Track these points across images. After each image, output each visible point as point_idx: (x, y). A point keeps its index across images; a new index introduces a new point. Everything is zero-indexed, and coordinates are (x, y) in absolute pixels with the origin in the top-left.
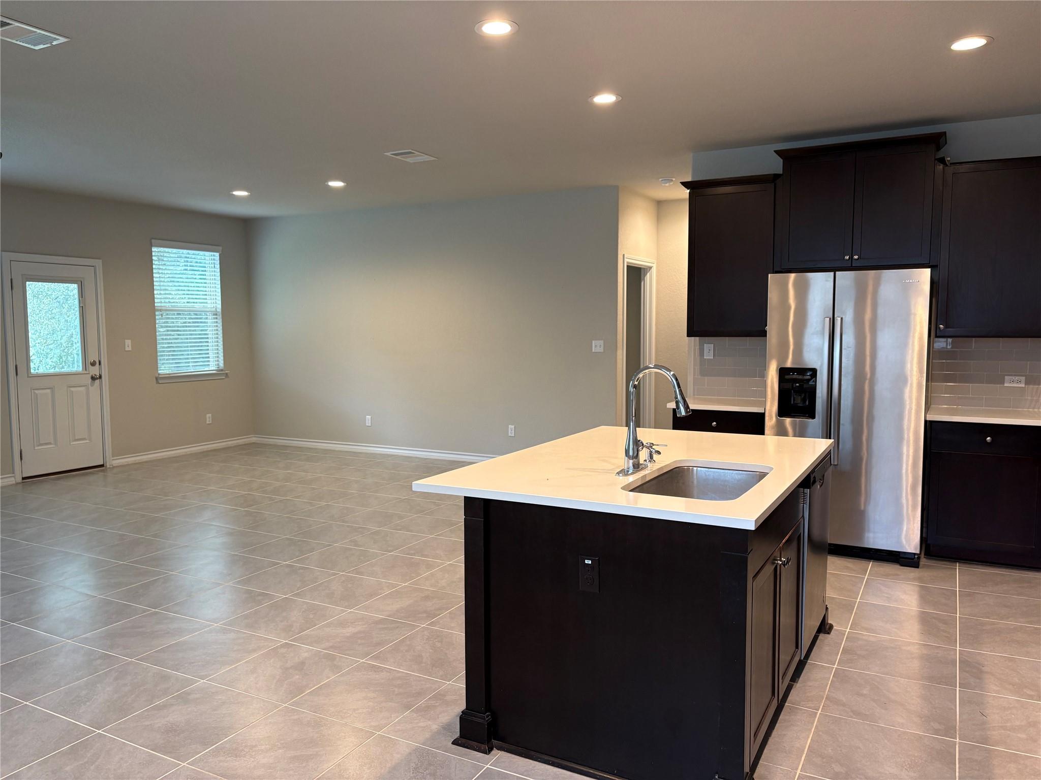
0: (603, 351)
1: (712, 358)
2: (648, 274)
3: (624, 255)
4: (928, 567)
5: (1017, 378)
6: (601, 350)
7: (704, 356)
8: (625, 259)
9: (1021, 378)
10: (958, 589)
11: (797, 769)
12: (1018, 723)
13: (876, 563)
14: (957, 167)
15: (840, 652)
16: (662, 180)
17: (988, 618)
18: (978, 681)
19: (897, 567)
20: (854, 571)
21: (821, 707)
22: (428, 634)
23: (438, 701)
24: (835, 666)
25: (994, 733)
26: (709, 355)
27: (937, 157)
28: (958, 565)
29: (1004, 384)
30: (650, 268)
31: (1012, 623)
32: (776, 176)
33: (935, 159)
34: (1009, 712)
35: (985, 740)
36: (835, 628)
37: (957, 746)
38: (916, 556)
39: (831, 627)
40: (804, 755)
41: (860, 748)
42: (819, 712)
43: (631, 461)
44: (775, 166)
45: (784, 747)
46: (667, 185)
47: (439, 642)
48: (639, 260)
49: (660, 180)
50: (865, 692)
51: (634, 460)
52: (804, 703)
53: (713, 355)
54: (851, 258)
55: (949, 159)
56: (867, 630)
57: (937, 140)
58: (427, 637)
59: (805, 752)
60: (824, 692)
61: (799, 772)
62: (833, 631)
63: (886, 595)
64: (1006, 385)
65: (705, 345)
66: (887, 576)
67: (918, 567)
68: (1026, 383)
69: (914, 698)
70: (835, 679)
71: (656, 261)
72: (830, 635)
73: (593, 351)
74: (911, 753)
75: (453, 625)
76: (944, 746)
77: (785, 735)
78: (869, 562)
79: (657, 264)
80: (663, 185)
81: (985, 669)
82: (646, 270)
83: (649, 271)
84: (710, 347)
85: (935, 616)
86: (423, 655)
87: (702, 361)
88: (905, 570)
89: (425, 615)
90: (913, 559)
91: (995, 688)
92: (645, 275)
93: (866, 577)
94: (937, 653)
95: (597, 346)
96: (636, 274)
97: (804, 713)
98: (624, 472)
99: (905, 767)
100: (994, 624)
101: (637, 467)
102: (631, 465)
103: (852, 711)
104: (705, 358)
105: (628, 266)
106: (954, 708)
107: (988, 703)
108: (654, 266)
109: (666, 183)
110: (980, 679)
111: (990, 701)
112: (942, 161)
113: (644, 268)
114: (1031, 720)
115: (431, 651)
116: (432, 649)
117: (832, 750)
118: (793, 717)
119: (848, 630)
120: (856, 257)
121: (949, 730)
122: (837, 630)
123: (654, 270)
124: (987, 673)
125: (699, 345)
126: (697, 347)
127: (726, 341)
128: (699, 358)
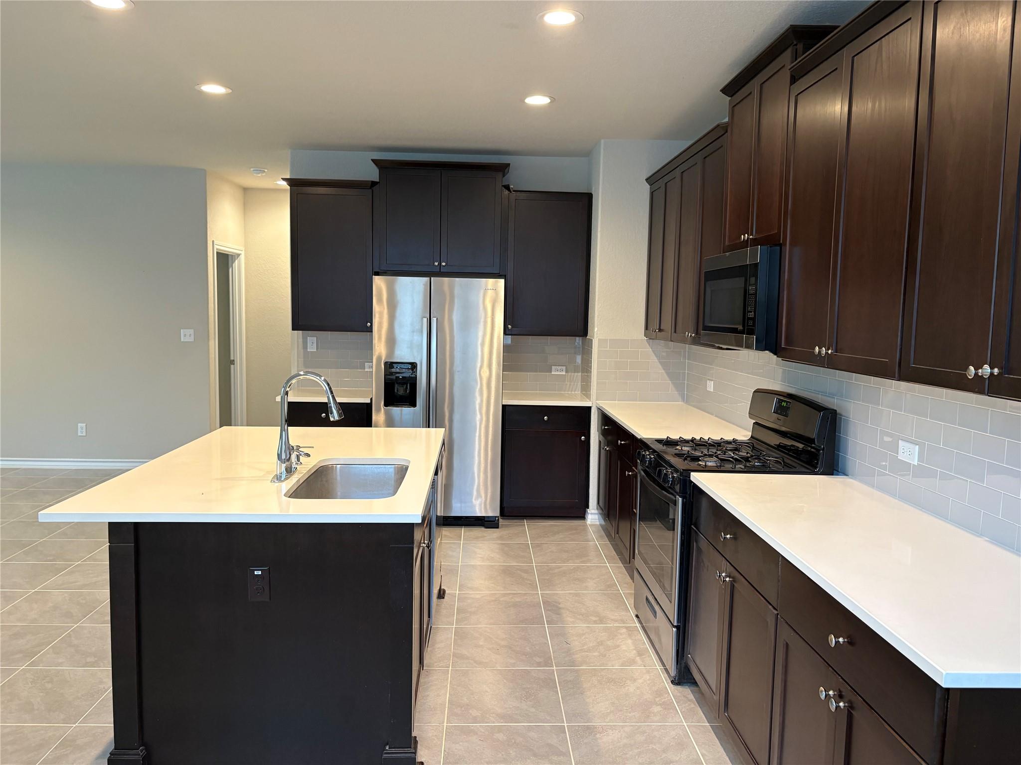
0: (193, 340)
1: (315, 350)
2: (236, 261)
3: (213, 241)
4: (506, 526)
5: (560, 367)
6: (192, 339)
7: (307, 349)
8: (215, 245)
9: (562, 367)
10: (530, 542)
11: (443, 722)
12: (591, 645)
13: (468, 529)
14: (518, 194)
15: (455, 613)
16: (254, 170)
17: (555, 563)
18: (558, 616)
19: (483, 529)
20: (451, 538)
21: (451, 664)
22: (32, 677)
23: (68, 748)
24: (454, 626)
25: (576, 656)
26: (312, 348)
27: (503, 184)
28: (525, 521)
29: (551, 372)
30: (239, 255)
31: (571, 565)
32: (374, 184)
33: (502, 186)
34: (584, 637)
35: (573, 663)
36: (447, 592)
37: (555, 673)
38: (497, 519)
39: (444, 591)
40: (447, 709)
41: (487, 692)
42: (450, 668)
43: (284, 466)
44: (372, 174)
45: (430, 706)
46: (259, 175)
47: (48, 682)
48: (228, 247)
49: (252, 169)
50: (481, 643)
51: (287, 463)
52: (436, 664)
53: (316, 348)
54: (440, 264)
55: (512, 187)
56: (471, 588)
57: (503, 168)
58: (31, 680)
59: (447, 706)
60: (451, 650)
61: (445, 724)
62: (446, 595)
63: (480, 556)
64: (553, 373)
65: (308, 338)
66: (477, 538)
67: (498, 528)
68: (567, 372)
69: (517, 640)
70: (456, 637)
71: (244, 248)
72: (445, 599)
73: (182, 340)
74: (524, 686)
75: (60, 661)
76: (546, 674)
77: (428, 695)
78: (460, 529)
79: (245, 251)
80: (255, 175)
81: (561, 606)
82: (233, 257)
83: (237, 258)
84: (313, 340)
85: (518, 567)
86: (32, 700)
87: (306, 354)
88: (489, 532)
89: (21, 655)
90: (494, 521)
91: (571, 620)
92: (233, 262)
93: (462, 542)
94: (526, 599)
95: (187, 335)
96: (225, 260)
97: (439, 672)
98: (278, 478)
99: (523, 699)
100: (560, 567)
101: (289, 471)
102: (283, 469)
103: (475, 662)
104: (308, 350)
105: (217, 253)
106: (546, 642)
107: (569, 633)
108: (243, 253)
109: (259, 174)
110: (559, 614)
111: (570, 631)
112: (507, 187)
113: (232, 255)
114: (599, 640)
115: (41, 694)
116: (42, 692)
117: (467, 698)
118: (430, 678)
119: (457, 592)
120: (444, 264)
121: (547, 662)
122: (449, 594)
123: (242, 257)
124: (563, 608)
125: (303, 339)
126: (301, 340)
127: (328, 334)
128: (302, 350)
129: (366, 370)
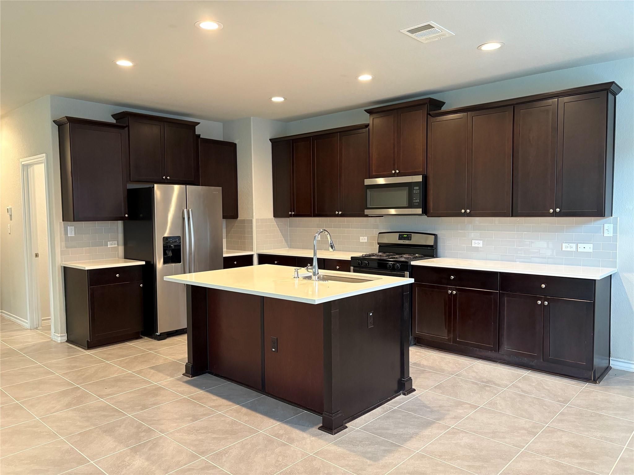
1: (74, 236)
26: (71, 234)
33: (195, 135)
53: (74, 234)
54: (166, 178)
57: (196, 125)
65: (68, 227)
84: (72, 229)
87: (67, 239)
104: (69, 236)
112: (198, 136)
120: (168, 178)
125: (64, 228)
126: (63, 229)
127: (83, 224)
128: (64, 236)
129: (109, 246)
